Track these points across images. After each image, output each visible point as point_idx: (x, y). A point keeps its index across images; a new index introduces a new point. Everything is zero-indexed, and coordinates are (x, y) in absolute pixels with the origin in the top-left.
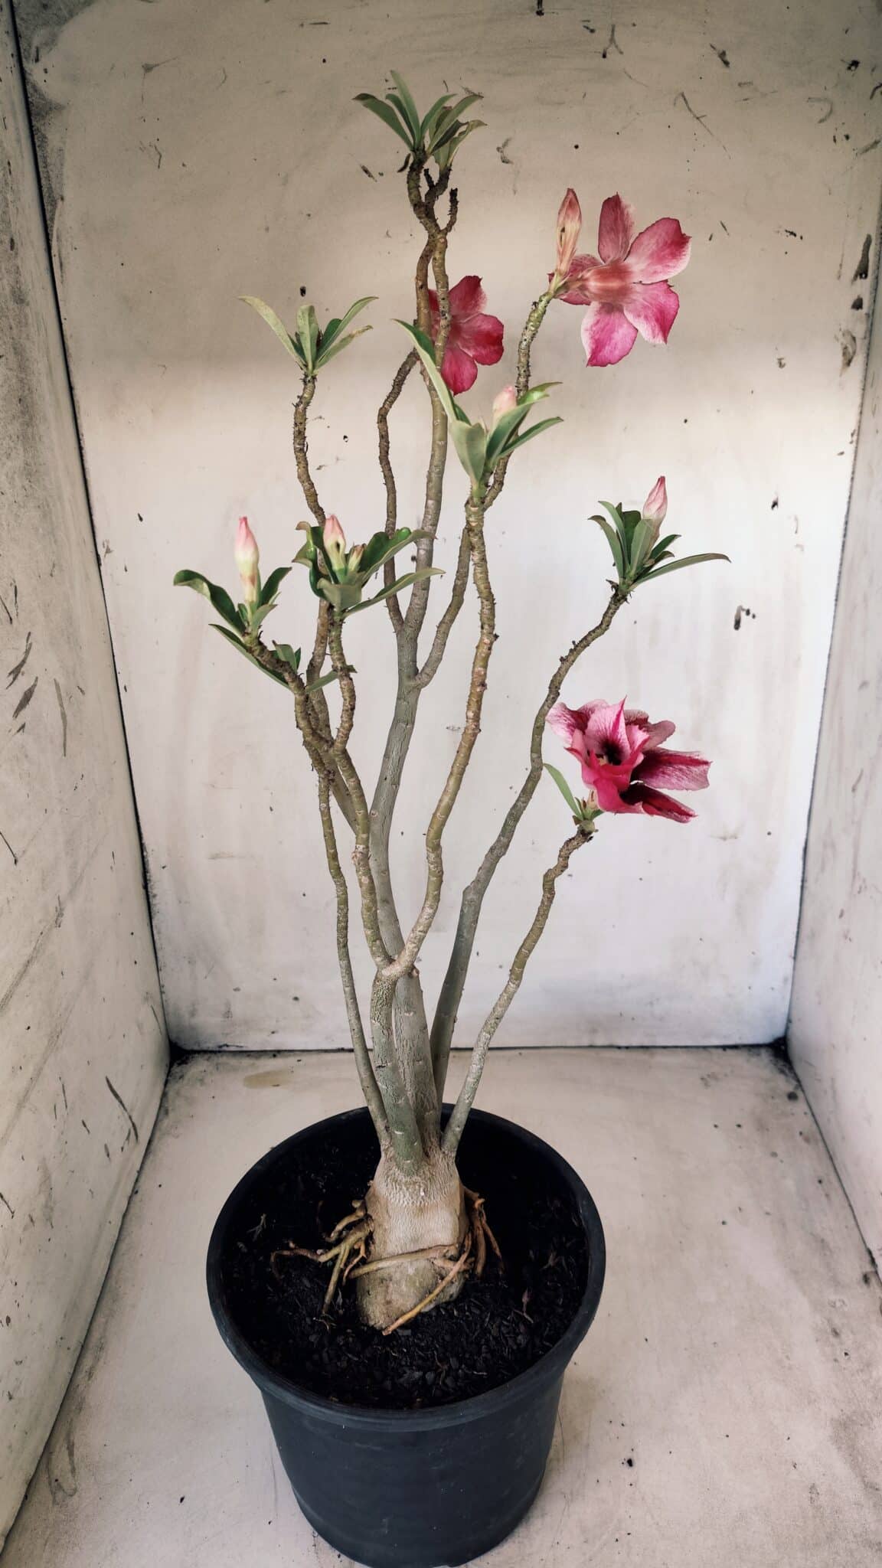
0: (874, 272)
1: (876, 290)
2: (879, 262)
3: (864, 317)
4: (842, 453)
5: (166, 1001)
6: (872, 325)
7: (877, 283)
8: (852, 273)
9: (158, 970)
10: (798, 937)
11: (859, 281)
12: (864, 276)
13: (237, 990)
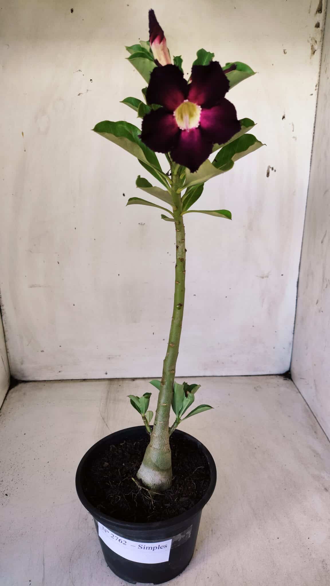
0: (324, 10)
1: (325, 19)
2: (327, 6)
3: (320, 32)
4: (312, 95)
5: (10, 357)
6: (323, 35)
7: (326, 16)
8: (315, 11)
9: (5, 341)
10: (295, 324)
11: (318, 14)
12: (320, 12)
13: (42, 351)
